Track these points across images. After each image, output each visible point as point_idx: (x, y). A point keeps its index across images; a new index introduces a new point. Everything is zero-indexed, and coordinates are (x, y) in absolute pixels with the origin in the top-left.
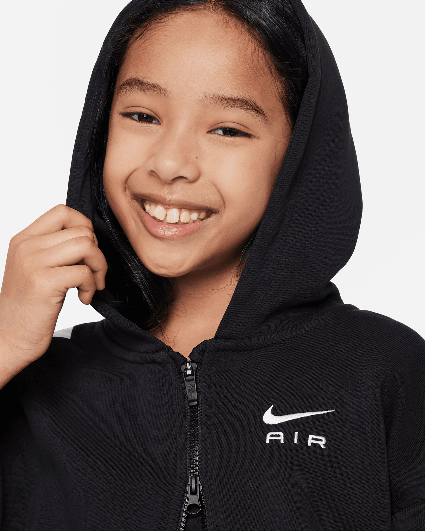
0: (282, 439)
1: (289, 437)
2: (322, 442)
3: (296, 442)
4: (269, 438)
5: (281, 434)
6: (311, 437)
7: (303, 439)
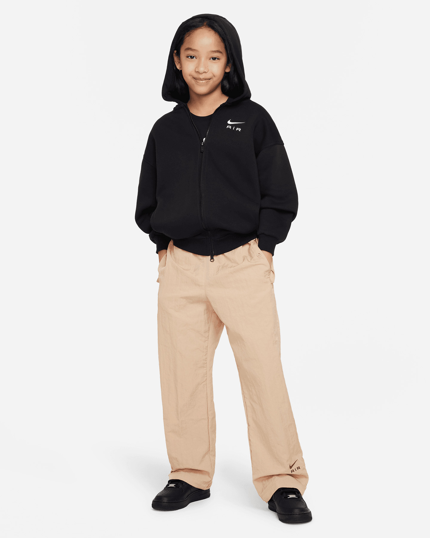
0: (230, 128)
1: (232, 128)
2: (240, 130)
3: (233, 129)
4: (227, 127)
5: (231, 126)
6: (237, 128)
7: (235, 129)
